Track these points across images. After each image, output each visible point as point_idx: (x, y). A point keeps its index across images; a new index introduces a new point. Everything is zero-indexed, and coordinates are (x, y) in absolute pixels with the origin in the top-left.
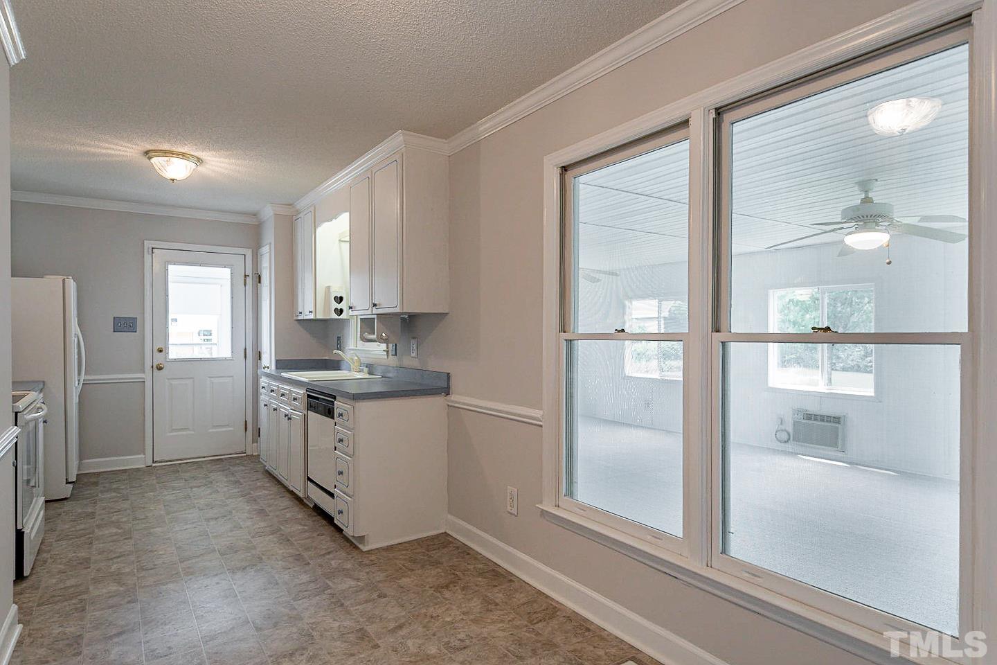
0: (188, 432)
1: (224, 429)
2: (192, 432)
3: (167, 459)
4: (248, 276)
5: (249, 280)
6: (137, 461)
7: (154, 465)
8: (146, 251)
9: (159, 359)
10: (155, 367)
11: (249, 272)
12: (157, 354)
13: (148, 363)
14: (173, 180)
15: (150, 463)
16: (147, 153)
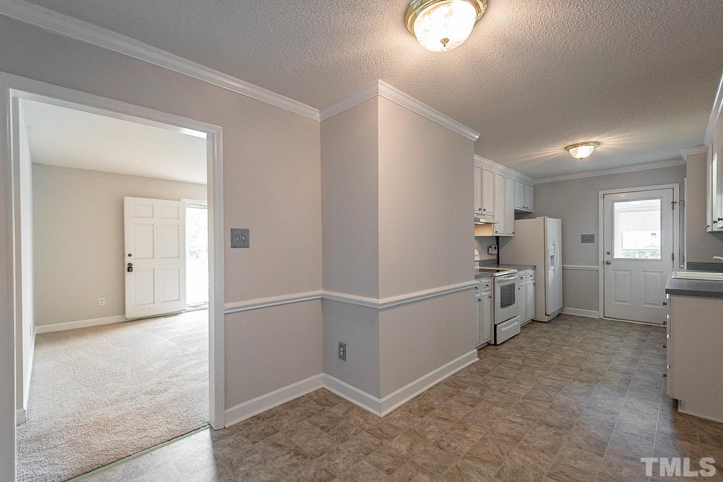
0: (627, 304)
1: (651, 306)
2: (630, 304)
3: (613, 317)
4: (676, 202)
5: (677, 206)
6: (595, 314)
7: (604, 318)
8: (600, 196)
9: (607, 258)
10: (605, 263)
11: (677, 199)
12: (606, 255)
13: (601, 260)
14: (581, 159)
15: (602, 317)
16: (566, 148)
